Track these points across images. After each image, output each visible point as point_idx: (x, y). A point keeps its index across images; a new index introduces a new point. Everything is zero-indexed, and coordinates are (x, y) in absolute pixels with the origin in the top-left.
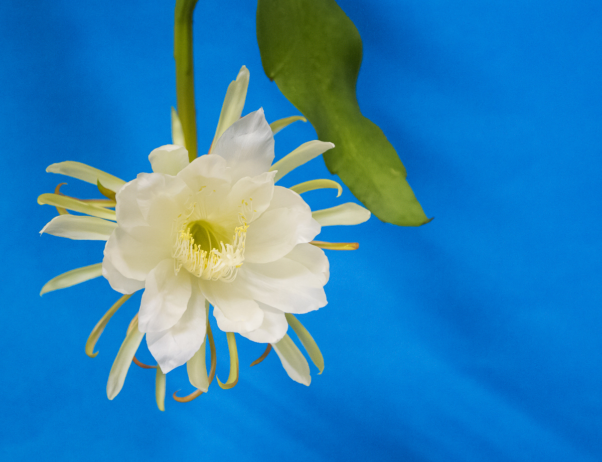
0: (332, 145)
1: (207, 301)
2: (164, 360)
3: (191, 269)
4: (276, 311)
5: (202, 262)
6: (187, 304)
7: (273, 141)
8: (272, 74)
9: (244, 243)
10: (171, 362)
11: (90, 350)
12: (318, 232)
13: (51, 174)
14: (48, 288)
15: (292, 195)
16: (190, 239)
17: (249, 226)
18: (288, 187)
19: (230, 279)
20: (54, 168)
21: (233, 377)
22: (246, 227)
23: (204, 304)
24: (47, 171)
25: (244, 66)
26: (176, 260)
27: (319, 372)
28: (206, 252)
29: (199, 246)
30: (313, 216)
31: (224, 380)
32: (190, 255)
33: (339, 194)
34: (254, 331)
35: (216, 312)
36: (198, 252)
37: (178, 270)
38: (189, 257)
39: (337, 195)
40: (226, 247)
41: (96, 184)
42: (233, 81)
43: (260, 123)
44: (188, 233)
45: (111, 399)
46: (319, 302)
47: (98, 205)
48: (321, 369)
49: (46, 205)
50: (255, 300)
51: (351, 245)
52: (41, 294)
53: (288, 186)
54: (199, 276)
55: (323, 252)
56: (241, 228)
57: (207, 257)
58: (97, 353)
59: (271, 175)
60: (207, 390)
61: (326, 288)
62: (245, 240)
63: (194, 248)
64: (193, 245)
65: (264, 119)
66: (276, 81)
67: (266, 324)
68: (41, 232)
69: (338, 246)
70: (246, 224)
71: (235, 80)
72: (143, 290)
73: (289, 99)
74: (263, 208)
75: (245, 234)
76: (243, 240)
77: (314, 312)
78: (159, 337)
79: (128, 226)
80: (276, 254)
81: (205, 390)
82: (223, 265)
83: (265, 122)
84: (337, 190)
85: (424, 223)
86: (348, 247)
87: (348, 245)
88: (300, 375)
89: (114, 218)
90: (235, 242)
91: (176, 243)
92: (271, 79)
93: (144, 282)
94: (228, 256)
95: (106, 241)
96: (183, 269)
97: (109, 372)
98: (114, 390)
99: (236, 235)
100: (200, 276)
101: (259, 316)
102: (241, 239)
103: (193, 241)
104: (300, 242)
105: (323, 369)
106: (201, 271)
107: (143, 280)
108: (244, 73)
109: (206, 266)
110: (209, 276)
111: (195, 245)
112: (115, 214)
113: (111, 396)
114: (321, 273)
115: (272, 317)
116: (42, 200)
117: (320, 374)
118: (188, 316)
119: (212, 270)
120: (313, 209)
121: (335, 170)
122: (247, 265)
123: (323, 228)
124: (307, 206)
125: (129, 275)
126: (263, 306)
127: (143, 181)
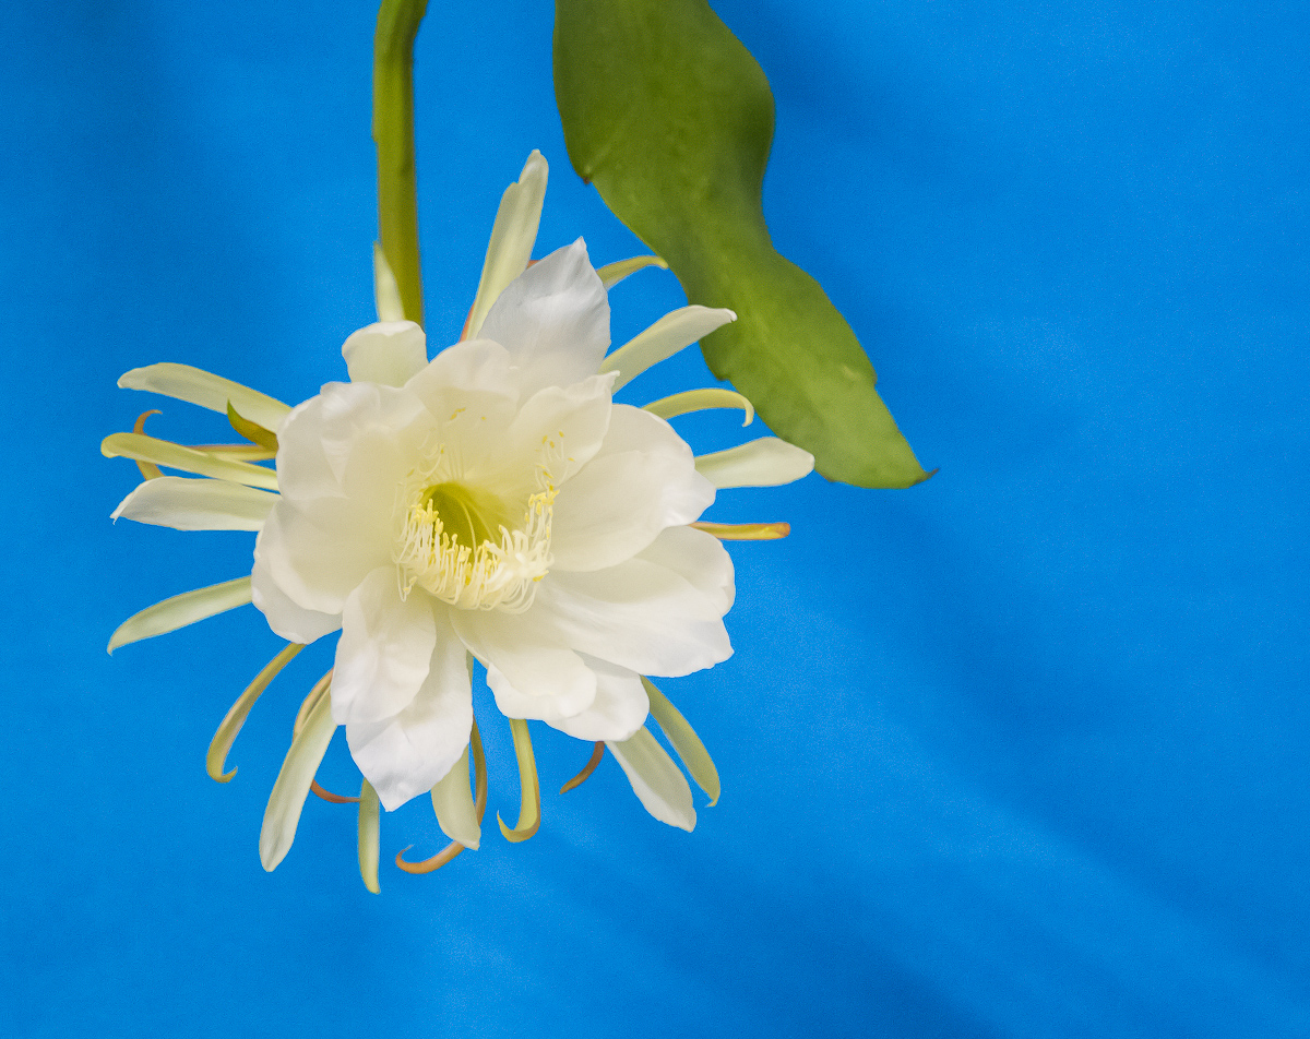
0: (729, 315)
1: (469, 654)
2: (388, 781)
3: (436, 588)
4: (622, 672)
5: (462, 570)
6: (428, 662)
7: (607, 309)
8: (588, 170)
9: (549, 529)
10: (402, 786)
11: (216, 767)
12: (710, 500)
13: (129, 392)
14: (125, 635)
15: (650, 421)
16: (434, 523)
17: (558, 492)
18: (639, 404)
19: (521, 605)
20: (134, 379)
21: (529, 817)
22: (552, 494)
23: (465, 662)
24: (120, 385)
25: (537, 151)
26: (401, 569)
27: (710, 801)
28: (469, 550)
29: (455, 537)
30: (698, 466)
31: (512, 821)
32: (434, 555)
33: (749, 420)
34: (579, 715)
35: (493, 678)
36: (452, 550)
37: (408, 590)
38: (432, 560)
39: (744, 420)
40: (512, 538)
41: (224, 411)
42: (513, 185)
43: (578, 272)
44: (430, 509)
45: (271, 869)
46: (715, 650)
47: (229, 456)
48: (714, 794)
49: (119, 459)
50: (575, 651)
51: (774, 527)
52: (110, 649)
53: (639, 402)
54: (454, 602)
55: (721, 544)
56: (542, 496)
57: (471, 559)
58: (233, 773)
59: (607, 381)
60: (478, 846)
61: (728, 620)
62: (550, 521)
63: (441, 542)
64: (441, 536)
65: (587, 263)
66: (595, 183)
67: (602, 701)
68: (115, 515)
69: (742, 531)
70: (551, 488)
71: (517, 181)
72: (339, 633)
73: (624, 222)
74: (588, 452)
75: (550, 510)
76: (546, 522)
77: (704, 672)
78: (374, 733)
79: (301, 496)
80: (617, 551)
81: (474, 844)
82: (509, 575)
83: (590, 269)
84: (742, 413)
85: (918, 482)
86: (767, 533)
87: (767, 529)
88: (670, 809)
89: (272, 484)
90: (530, 528)
91: (404, 532)
92: (586, 180)
93: (339, 617)
94: (519, 556)
95: (256, 533)
96: (418, 590)
97: (263, 814)
98: (275, 850)
99: (532, 512)
100: (456, 600)
101: (587, 683)
102: (541, 521)
103: (440, 526)
104: (670, 522)
105: (718, 793)
106: (459, 589)
107: (335, 612)
108: (536, 167)
109: (468, 580)
110: (474, 601)
111: (445, 534)
112: (275, 476)
113: (268, 866)
114: (717, 589)
115: (614, 684)
116: (111, 448)
117: (712, 804)
118: (432, 686)
119: (482, 586)
120: (697, 452)
121: (724, 370)
122: (554, 575)
123: (720, 493)
124: (686, 447)
125: (307, 600)
126: (594, 663)
127: (334, 400)
